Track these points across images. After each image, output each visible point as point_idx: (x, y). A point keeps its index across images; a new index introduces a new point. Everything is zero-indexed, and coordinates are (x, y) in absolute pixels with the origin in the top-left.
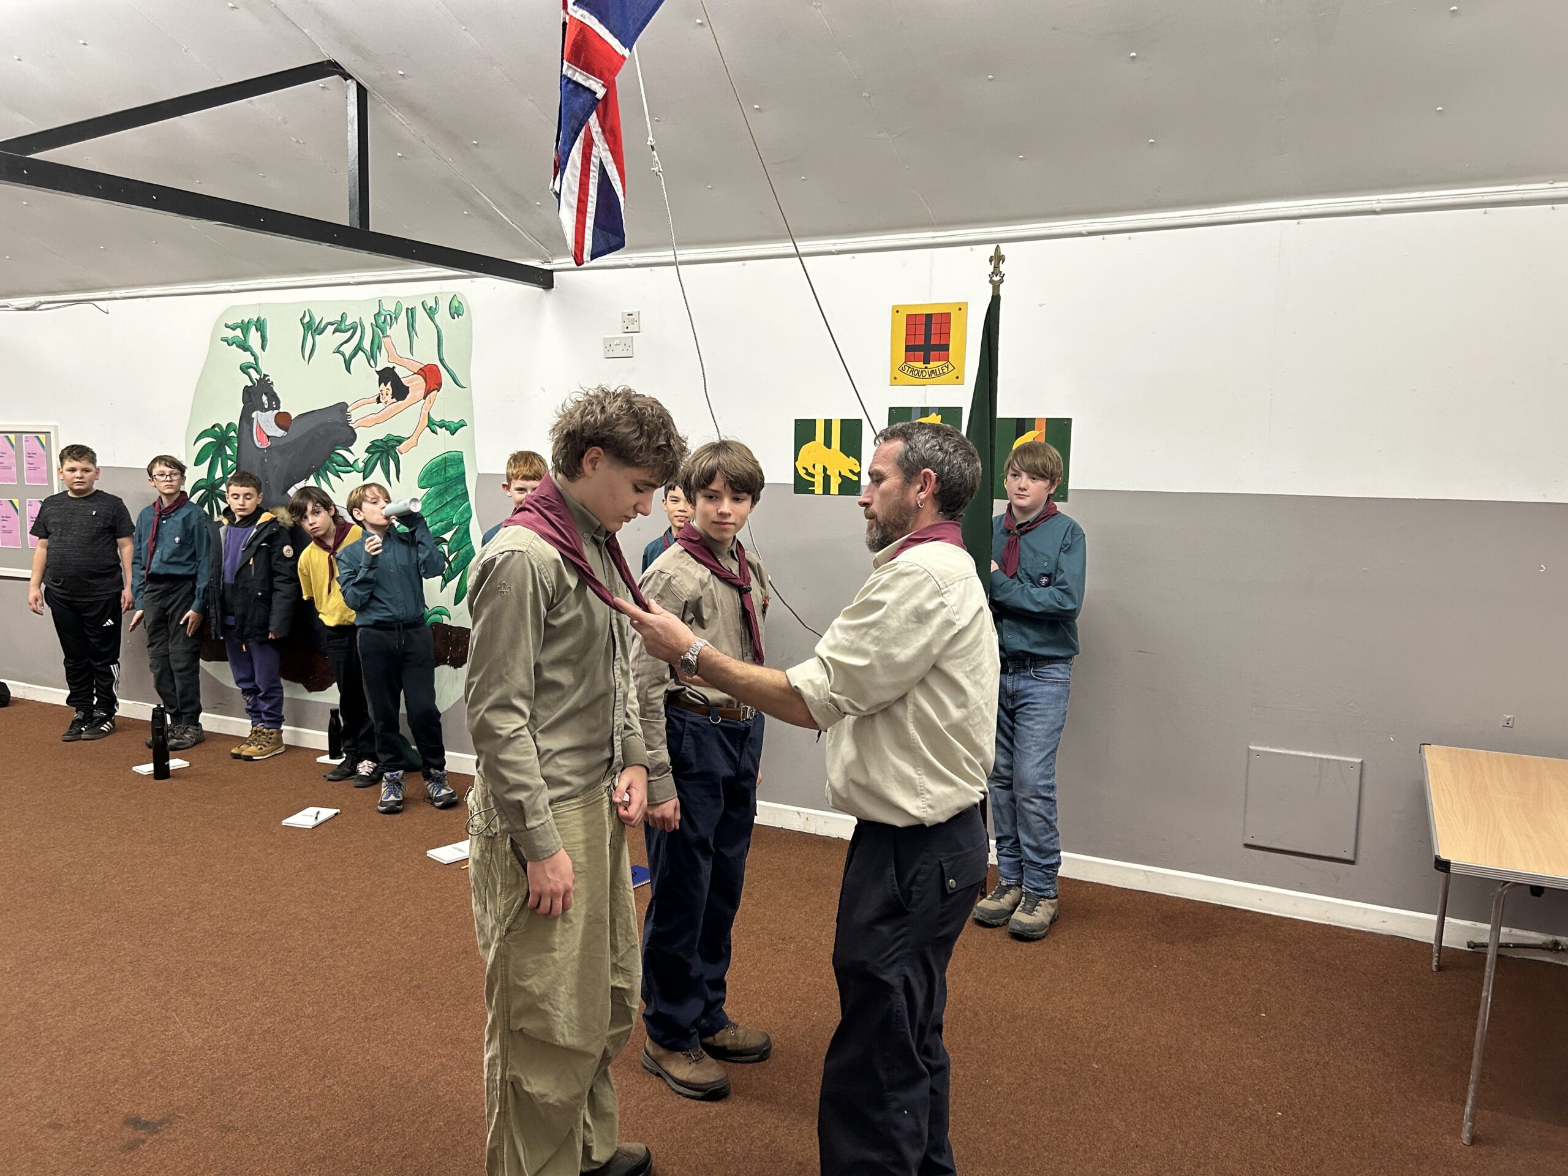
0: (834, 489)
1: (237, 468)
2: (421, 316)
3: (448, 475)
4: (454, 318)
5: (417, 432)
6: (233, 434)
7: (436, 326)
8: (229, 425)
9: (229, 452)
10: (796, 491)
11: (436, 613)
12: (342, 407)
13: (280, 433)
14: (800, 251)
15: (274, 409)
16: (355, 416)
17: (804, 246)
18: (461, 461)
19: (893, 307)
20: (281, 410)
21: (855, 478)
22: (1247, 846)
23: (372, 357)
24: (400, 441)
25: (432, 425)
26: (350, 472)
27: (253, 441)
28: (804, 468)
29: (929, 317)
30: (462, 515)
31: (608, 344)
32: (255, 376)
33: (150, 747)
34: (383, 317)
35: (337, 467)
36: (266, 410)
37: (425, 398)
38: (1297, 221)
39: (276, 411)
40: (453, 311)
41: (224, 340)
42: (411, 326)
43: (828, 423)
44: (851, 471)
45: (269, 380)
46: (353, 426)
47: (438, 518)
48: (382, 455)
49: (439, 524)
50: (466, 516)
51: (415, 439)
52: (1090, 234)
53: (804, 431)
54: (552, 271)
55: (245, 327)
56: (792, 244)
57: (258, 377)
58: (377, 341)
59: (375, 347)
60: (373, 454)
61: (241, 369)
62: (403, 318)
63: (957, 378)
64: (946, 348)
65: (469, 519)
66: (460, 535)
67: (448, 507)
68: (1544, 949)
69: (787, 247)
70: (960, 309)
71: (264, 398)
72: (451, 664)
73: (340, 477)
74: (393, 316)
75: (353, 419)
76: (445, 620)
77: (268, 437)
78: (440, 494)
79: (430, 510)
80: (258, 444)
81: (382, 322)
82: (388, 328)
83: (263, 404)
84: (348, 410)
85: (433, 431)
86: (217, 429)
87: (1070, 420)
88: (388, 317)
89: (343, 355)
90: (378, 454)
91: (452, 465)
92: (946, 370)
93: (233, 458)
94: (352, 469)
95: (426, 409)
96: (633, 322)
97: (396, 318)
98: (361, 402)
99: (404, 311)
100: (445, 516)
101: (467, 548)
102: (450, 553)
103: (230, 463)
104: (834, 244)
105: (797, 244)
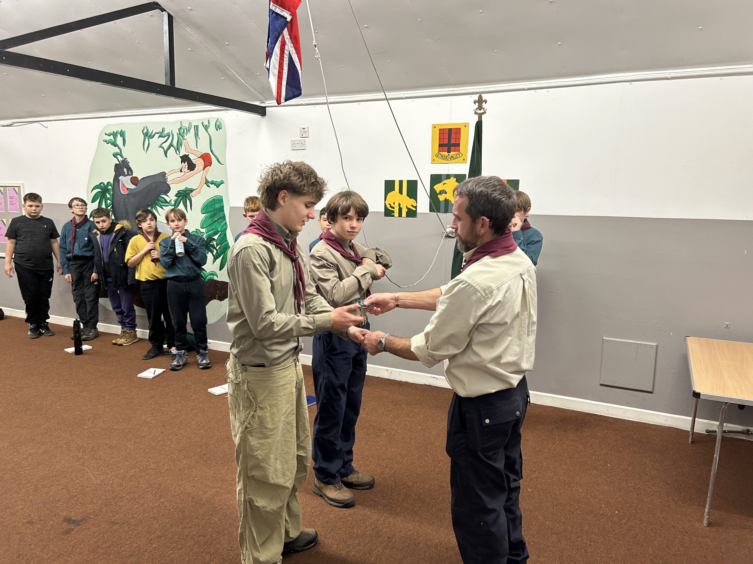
0: (404, 214)
1: (112, 204)
2: (201, 129)
3: (216, 207)
4: (217, 130)
5: (200, 187)
6: (110, 187)
7: (209, 134)
8: (108, 183)
9: (108, 196)
10: (386, 215)
11: (210, 275)
12: (163, 174)
13: (133, 187)
14: (388, 97)
15: (130, 175)
16: (170, 179)
17: (389, 95)
18: (222, 201)
19: (433, 125)
20: (133, 176)
21: (414, 209)
22: (601, 385)
23: (177, 149)
24: (192, 191)
25: (207, 182)
26: (168, 206)
27: (120, 191)
28: (389, 204)
29: (450, 130)
30: (223, 227)
31: (293, 143)
32: (120, 159)
33: (73, 339)
34: (183, 130)
35: (161, 204)
36: (126, 176)
37: (204, 170)
38: (630, 83)
39: (131, 176)
40: (217, 127)
41: (105, 141)
42: (196, 134)
43: (401, 182)
44: (412, 206)
45: (127, 161)
46: (169, 183)
47: (211, 228)
48: (183, 197)
49: (211, 231)
50: (225, 227)
51: (199, 190)
52: (529, 89)
53: (389, 186)
54: (265, 107)
55: (115, 135)
56: (384, 94)
57: (122, 159)
58: (180, 141)
59: (179, 145)
60: (179, 197)
61: (113, 155)
62: (192, 130)
63: (464, 160)
64: (458, 145)
65: (226, 229)
66: (222, 237)
67: (216, 223)
68: (742, 433)
69: (381, 95)
70: (465, 126)
71: (125, 170)
72: (218, 299)
73: (163, 208)
74: (188, 129)
75: (169, 180)
76: (215, 278)
77: (127, 189)
78: (212, 217)
79: (207, 224)
80: (123, 192)
81: (182, 132)
82: (185, 135)
83: (125, 173)
84: (166, 176)
85: (208, 186)
86: (102, 185)
87: (518, 181)
88: (185, 130)
89: (164, 149)
90: (181, 198)
91: (217, 202)
92: (458, 156)
93: (110, 199)
94: (169, 204)
95: (205, 175)
96: (305, 132)
97: (189, 130)
98: (173, 171)
99: (193, 127)
100: (214, 227)
101: (225, 243)
102: (217, 245)
103: (109, 201)
104: (404, 94)
105: (386, 94)
